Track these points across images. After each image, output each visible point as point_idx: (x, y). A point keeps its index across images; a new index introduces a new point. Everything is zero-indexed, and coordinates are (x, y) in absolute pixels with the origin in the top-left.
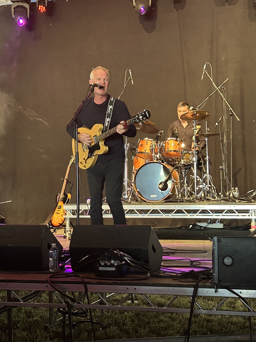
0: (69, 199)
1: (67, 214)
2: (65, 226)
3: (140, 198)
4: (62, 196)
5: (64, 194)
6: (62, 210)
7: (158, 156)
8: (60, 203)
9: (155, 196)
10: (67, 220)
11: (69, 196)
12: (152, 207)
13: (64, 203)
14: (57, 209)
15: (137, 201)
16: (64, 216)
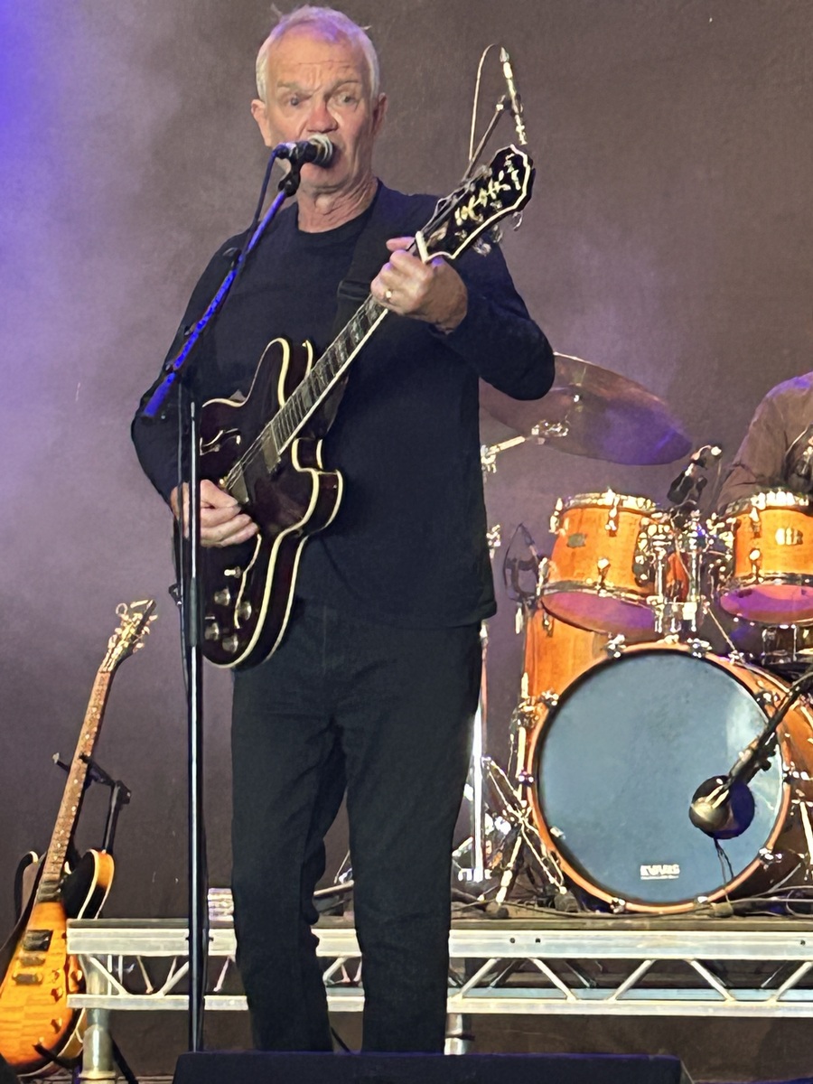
0: (100, 890)
1: (94, 984)
2: (76, 1063)
3: (569, 883)
4: (54, 865)
5: (71, 855)
6: (54, 958)
7: (689, 611)
8: (45, 917)
9: (671, 871)
10: (89, 1022)
11: (104, 867)
12: (647, 946)
13: (70, 912)
14: (21, 953)
15: (549, 900)
16: (74, 1001)
